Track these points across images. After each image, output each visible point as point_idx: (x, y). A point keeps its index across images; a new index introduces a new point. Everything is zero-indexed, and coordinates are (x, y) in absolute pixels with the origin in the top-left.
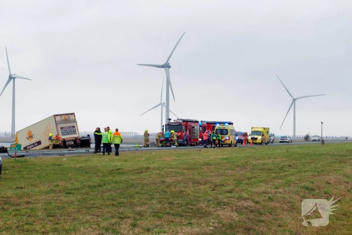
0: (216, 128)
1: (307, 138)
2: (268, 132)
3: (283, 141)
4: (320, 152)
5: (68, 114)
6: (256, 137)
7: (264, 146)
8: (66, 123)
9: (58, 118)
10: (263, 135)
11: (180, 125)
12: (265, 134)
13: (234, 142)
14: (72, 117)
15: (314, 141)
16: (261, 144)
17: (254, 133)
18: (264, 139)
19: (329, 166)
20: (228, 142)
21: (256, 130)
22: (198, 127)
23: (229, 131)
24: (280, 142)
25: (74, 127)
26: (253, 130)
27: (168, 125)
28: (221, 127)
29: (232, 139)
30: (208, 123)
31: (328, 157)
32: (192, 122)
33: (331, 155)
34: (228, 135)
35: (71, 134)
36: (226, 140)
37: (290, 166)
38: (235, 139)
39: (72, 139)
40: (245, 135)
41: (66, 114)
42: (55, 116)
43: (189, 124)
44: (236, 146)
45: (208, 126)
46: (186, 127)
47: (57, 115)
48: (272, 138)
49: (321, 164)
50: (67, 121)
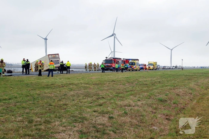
0: (129, 62)
1: (176, 67)
2: (156, 64)
3: (164, 68)
4: (180, 74)
5: (55, 54)
6: (150, 66)
7: (154, 71)
8: (55, 59)
9: (50, 56)
10: (154, 66)
11: (111, 60)
12: (155, 65)
13: (138, 69)
14: (57, 56)
15: (179, 68)
16: (153, 70)
17: (149, 64)
18: (154, 67)
19: (182, 82)
20: (135, 69)
21: (150, 63)
22: (121, 61)
23: (136, 63)
24: (163, 69)
25: (58, 61)
26: (149, 63)
27: (105, 60)
28: (132, 61)
29: (138, 67)
30: (126, 60)
31: (183, 76)
32: (118, 59)
33: (185, 76)
34: (135, 66)
35: (57, 64)
36: (134, 68)
37: (160, 82)
38: (139, 67)
39: (57, 66)
40: (145, 65)
41: (54, 54)
42: (49, 55)
43: (116, 60)
44: (139, 71)
45: (126, 61)
46: (114, 61)
47: (50, 55)
48: (159, 67)
49: (178, 81)
50: (54, 58)
